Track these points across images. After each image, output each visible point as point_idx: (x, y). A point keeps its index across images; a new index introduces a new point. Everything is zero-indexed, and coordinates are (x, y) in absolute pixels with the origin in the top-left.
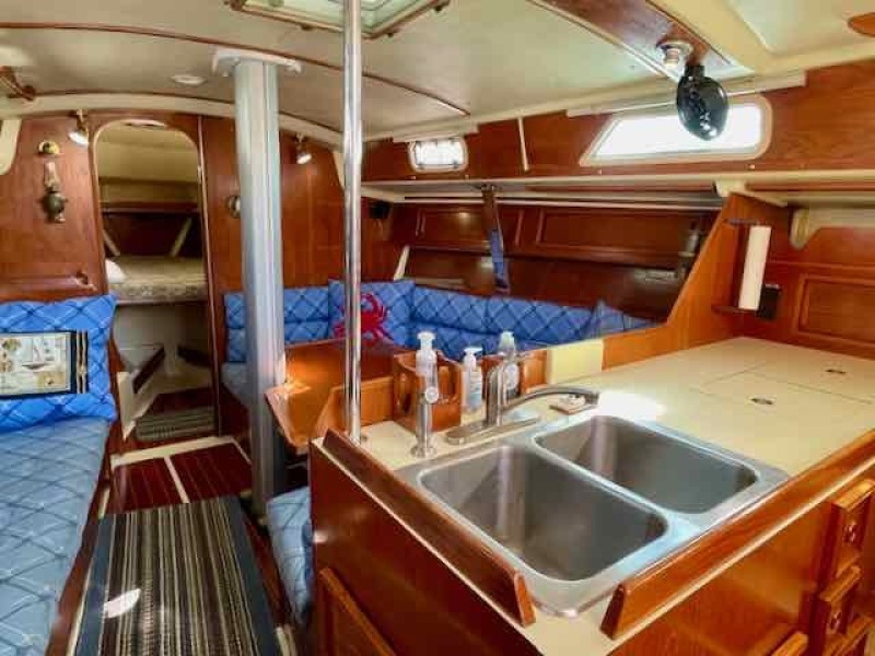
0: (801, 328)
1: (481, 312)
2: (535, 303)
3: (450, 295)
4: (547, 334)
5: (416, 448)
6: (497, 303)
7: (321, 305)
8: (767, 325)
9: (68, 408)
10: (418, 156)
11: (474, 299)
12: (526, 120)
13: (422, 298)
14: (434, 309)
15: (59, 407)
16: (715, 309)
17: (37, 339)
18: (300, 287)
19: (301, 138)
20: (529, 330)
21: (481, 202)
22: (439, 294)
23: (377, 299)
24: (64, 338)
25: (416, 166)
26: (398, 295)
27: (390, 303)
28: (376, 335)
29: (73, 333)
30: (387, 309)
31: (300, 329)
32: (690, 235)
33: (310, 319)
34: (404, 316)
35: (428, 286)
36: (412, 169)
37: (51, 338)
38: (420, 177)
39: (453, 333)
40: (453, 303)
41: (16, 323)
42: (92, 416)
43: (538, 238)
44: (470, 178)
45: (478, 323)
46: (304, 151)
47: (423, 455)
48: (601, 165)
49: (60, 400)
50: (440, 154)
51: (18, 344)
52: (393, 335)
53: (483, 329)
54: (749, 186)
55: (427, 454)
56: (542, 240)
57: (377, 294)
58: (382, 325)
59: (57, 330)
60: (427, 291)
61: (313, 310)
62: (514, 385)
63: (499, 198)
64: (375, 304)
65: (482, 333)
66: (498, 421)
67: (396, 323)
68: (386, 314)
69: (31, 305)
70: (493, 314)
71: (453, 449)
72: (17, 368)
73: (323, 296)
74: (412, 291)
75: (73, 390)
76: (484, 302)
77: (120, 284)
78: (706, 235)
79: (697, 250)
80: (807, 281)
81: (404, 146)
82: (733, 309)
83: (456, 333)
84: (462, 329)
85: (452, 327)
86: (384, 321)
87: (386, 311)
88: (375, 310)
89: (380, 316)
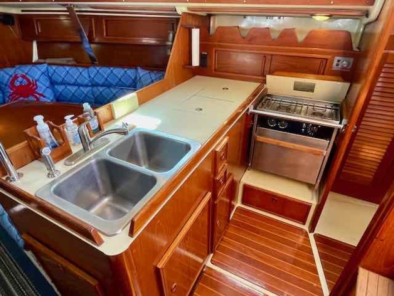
0: (215, 70)
1: (86, 76)
2: (112, 69)
3: (67, 68)
4: (120, 83)
5: (49, 174)
6: (93, 70)
8: (204, 69)
11: (81, 69)
14: (61, 77)
16: (184, 67)
20: (112, 82)
23: (28, 77)
26: (40, 73)
27: (36, 78)
28: (36, 97)
30: (36, 81)
32: (169, 33)
34: (47, 83)
35: (54, 64)
39: (75, 88)
40: (70, 72)
43: (105, 34)
44: (55, 1)
45: (86, 82)
47: (54, 177)
52: (44, 94)
53: (90, 84)
54: (189, 9)
55: (56, 175)
56: (107, 35)
57: (26, 74)
58: (37, 90)
60: (54, 68)
62: (97, 126)
63: (77, 11)
64: (28, 80)
65: (90, 86)
66: (89, 148)
67: (44, 88)
68: (36, 84)
70: (92, 76)
71: (70, 168)
76: (86, 70)
78: (176, 33)
79: (173, 41)
80: (216, 51)
82: (190, 67)
83: (77, 87)
84: (79, 85)
85: (74, 85)
86: (37, 88)
87: (36, 82)
88: (30, 83)
89: (34, 86)
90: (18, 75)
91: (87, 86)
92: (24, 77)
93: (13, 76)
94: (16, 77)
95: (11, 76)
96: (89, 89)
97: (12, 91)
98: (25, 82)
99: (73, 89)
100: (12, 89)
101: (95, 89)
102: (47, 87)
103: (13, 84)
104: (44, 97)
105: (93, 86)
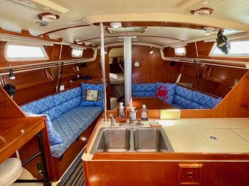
2: (204, 95)
3: (185, 89)
6: (195, 93)
7: (154, 88)
9: (97, 104)
10: (177, 51)
11: (190, 91)
12: (197, 42)
13: (178, 89)
14: (180, 92)
15: (95, 104)
17: (93, 91)
18: (149, 83)
19: (151, 47)
21: (193, 62)
22: (182, 88)
23: (166, 88)
24: (97, 91)
25: (176, 54)
26: (172, 87)
27: (169, 89)
28: (164, 97)
29: (99, 91)
31: (148, 93)
33: (151, 91)
34: (173, 93)
36: (175, 55)
37: (95, 91)
38: (177, 56)
41: (91, 88)
42: (100, 106)
43: (209, 75)
45: (190, 98)
46: (151, 50)
48: (213, 57)
49: (95, 102)
50: (180, 51)
51: (90, 92)
52: (169, 98)
58: (167, 95)
59: (96, 90)
61: (151, 89)
62: (145, 117)
64: (165, 89)
67: (170, 95)
68: (168, 92)
69: (94, 85)
72: (90, 96)
73: (155, 86)
74: (176, 86)
75: (97, 101)
76: (192, 92)
77: (116, 80)
81: (173, 49)
83: (185, 99)
84: (186, 99)
85: (184, 98)
86: (167, 94)
88: (166, 91)
90: (163, 86)
91: (189, 100)
92: (165, 88)
96: (190, 102)
98: (164, 90)
99: (183, 100)
100: (158, 91)
101: (193, 103)
102: (172, 95)
104: (168, 98)
105: (192, 101)
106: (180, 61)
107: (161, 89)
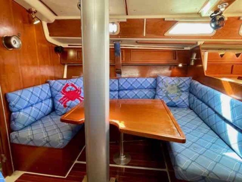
27: (81, 86)
44: (120, 38)
45: (116, 88)
57: (75, 83)
64: (75, 87)
87: (80, 89)
88: (77, 89)
89: (79, 91)
90: (69, 84)
92: (73, 85)
93: (65, 84)
94: (67, 86)
95: (63, 85)
96: (117, 92)
97: (64, 96)
98: (74, 89)
100: (63, 94)
101: (121, 92)
103: (65, 90)
105: (119, 90)
106: (69, 45)
107: (68, 90)
